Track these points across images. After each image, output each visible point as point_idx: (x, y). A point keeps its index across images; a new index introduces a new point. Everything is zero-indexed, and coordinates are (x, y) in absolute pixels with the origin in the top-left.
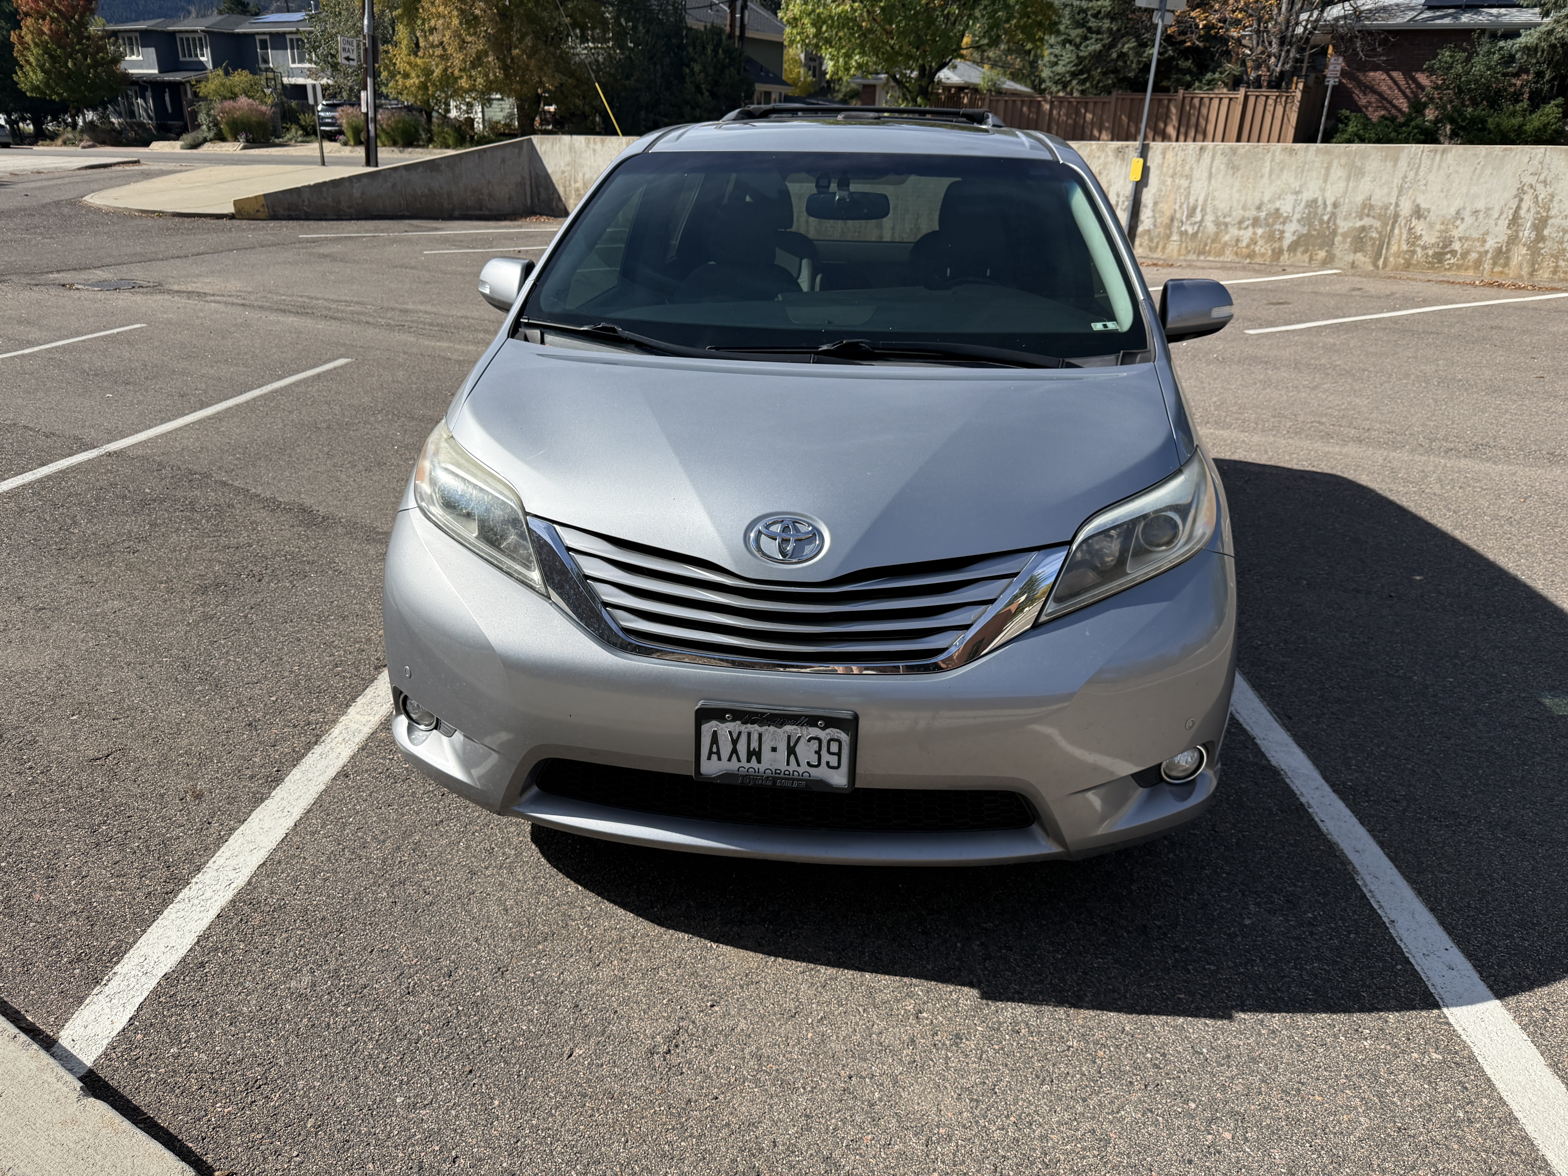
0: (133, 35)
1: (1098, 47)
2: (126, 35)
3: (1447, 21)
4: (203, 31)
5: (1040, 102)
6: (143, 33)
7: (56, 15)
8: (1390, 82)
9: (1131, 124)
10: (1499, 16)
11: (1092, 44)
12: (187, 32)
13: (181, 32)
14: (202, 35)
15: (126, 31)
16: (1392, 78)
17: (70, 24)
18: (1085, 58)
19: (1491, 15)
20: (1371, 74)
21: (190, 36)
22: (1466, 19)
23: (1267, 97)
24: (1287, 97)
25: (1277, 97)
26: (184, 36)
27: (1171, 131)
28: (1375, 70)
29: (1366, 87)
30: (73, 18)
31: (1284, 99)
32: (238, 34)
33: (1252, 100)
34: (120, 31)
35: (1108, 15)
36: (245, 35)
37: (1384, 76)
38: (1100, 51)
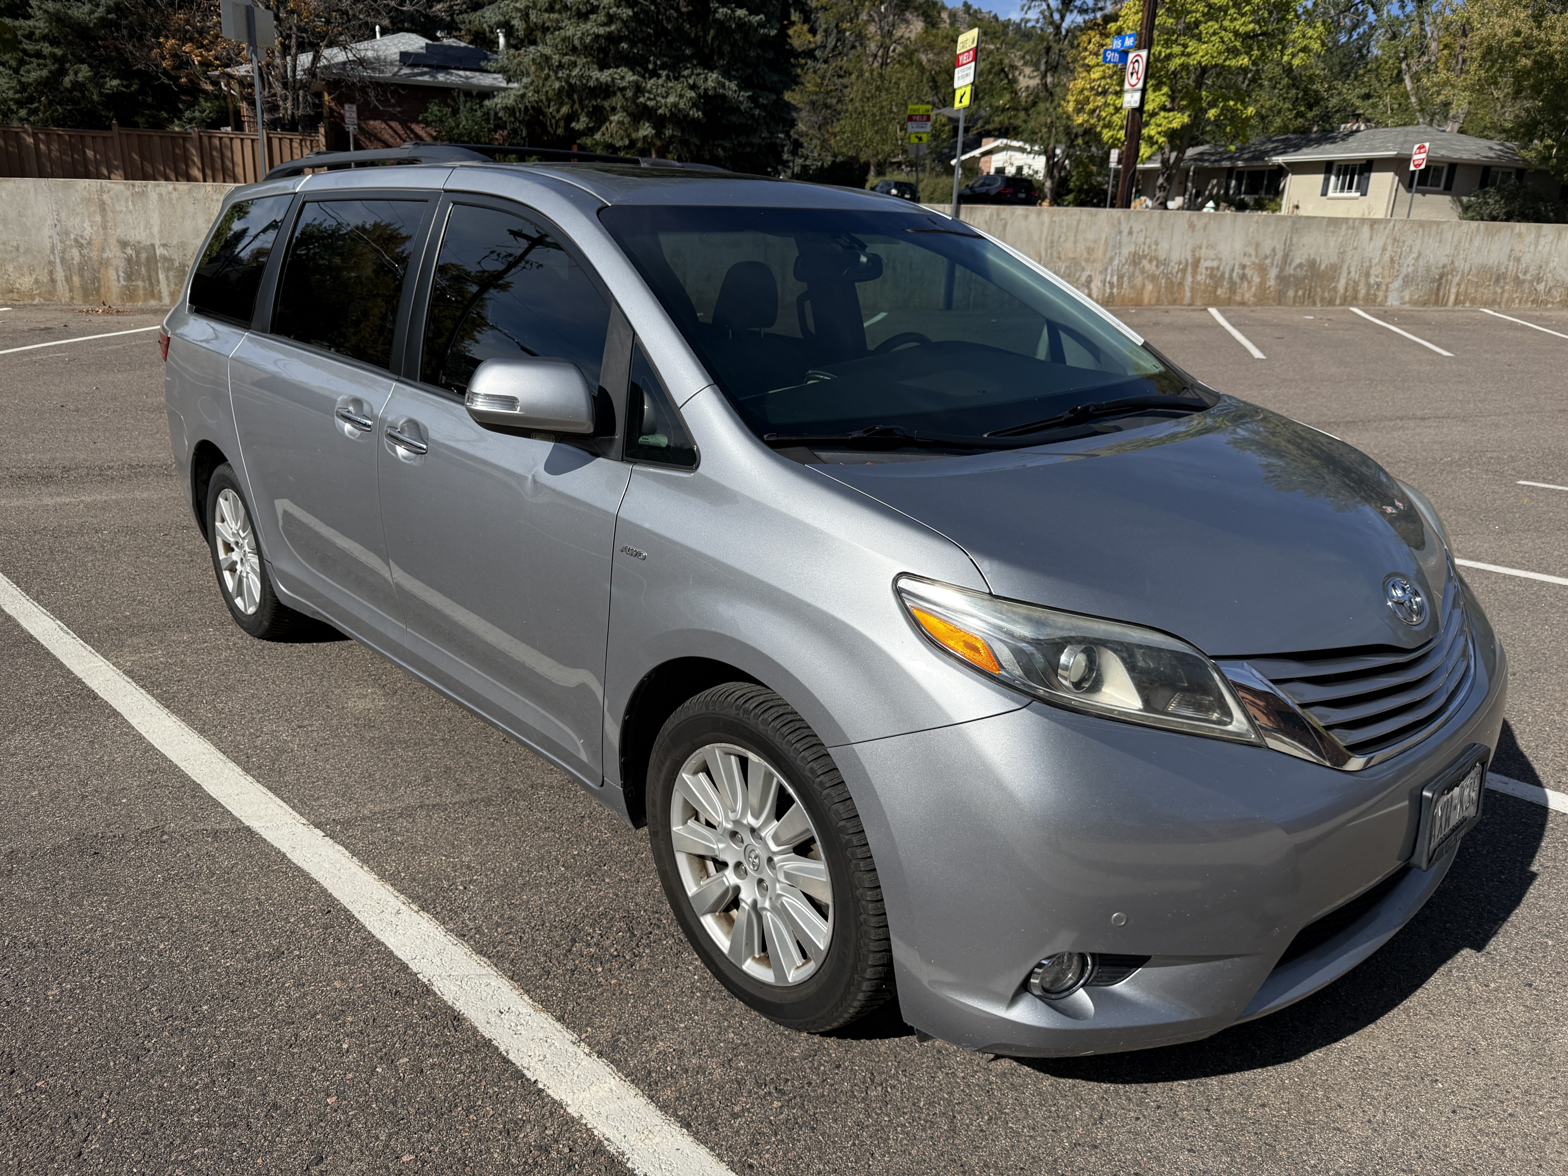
1: (45, 73)
3: (426, 78)
5: (17, 133)
8: (390, 131)
9: (146, 163)
10: (467, 78)
11: (34, 70)
16: (391, 127)
18: (30, 84)
19: (461, 76)
20: (372, 122)
22: (441, 77)
23: (291, 140)
24: (311, 141)
25: (301, 140)
27: (196, 172)
28: (375, 119)
29: (370, 134)
31: (308, 143)
33: (276, 143)
35: (44, 38)
37: (383, 125)
38: (47, 77)
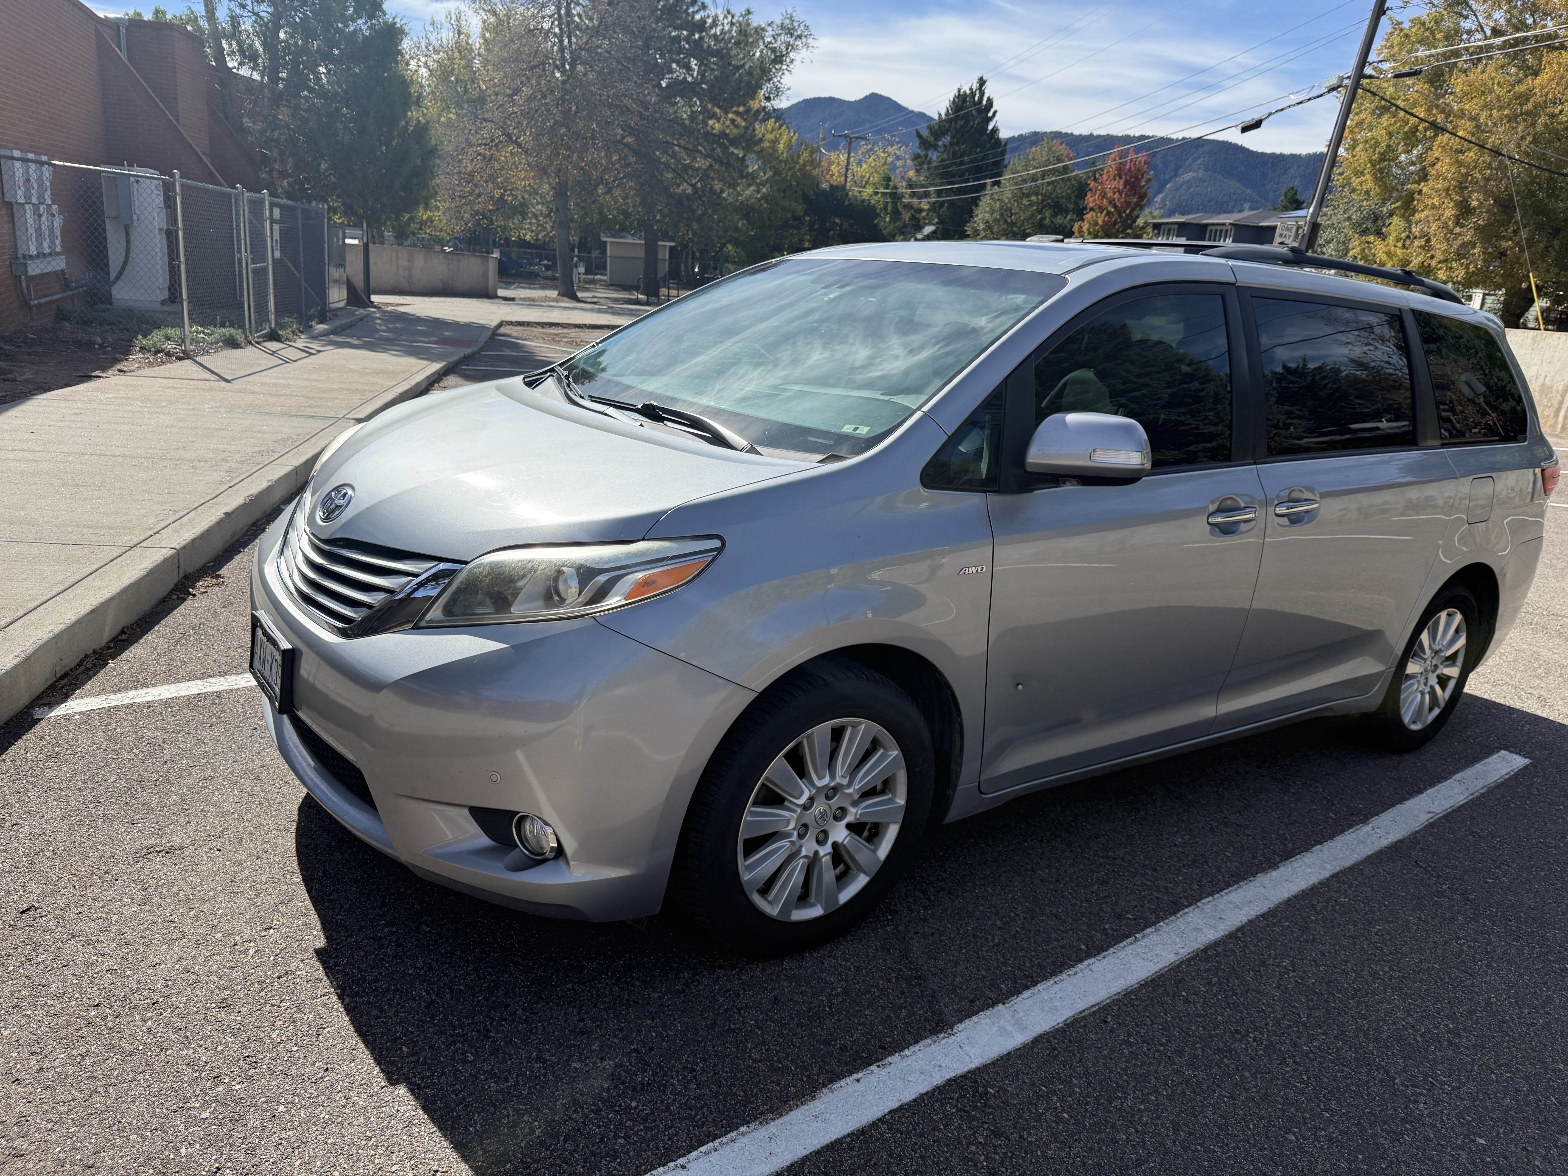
0: (1173, 227)
2: (1167, 227)
4: (1230, 224)
6: (1181, 225)
7: (1113, 210)
12: (1217, 224)
13: (1212, 224)
14: (1229, 228)
15: (1168, 223)
17: (1121, 217)
21: (1219, 228)
26: (1214, 228)
30: (1125, 212)
32: (1262, 227)
34: (1163, 224)
36: (1268, 227)
